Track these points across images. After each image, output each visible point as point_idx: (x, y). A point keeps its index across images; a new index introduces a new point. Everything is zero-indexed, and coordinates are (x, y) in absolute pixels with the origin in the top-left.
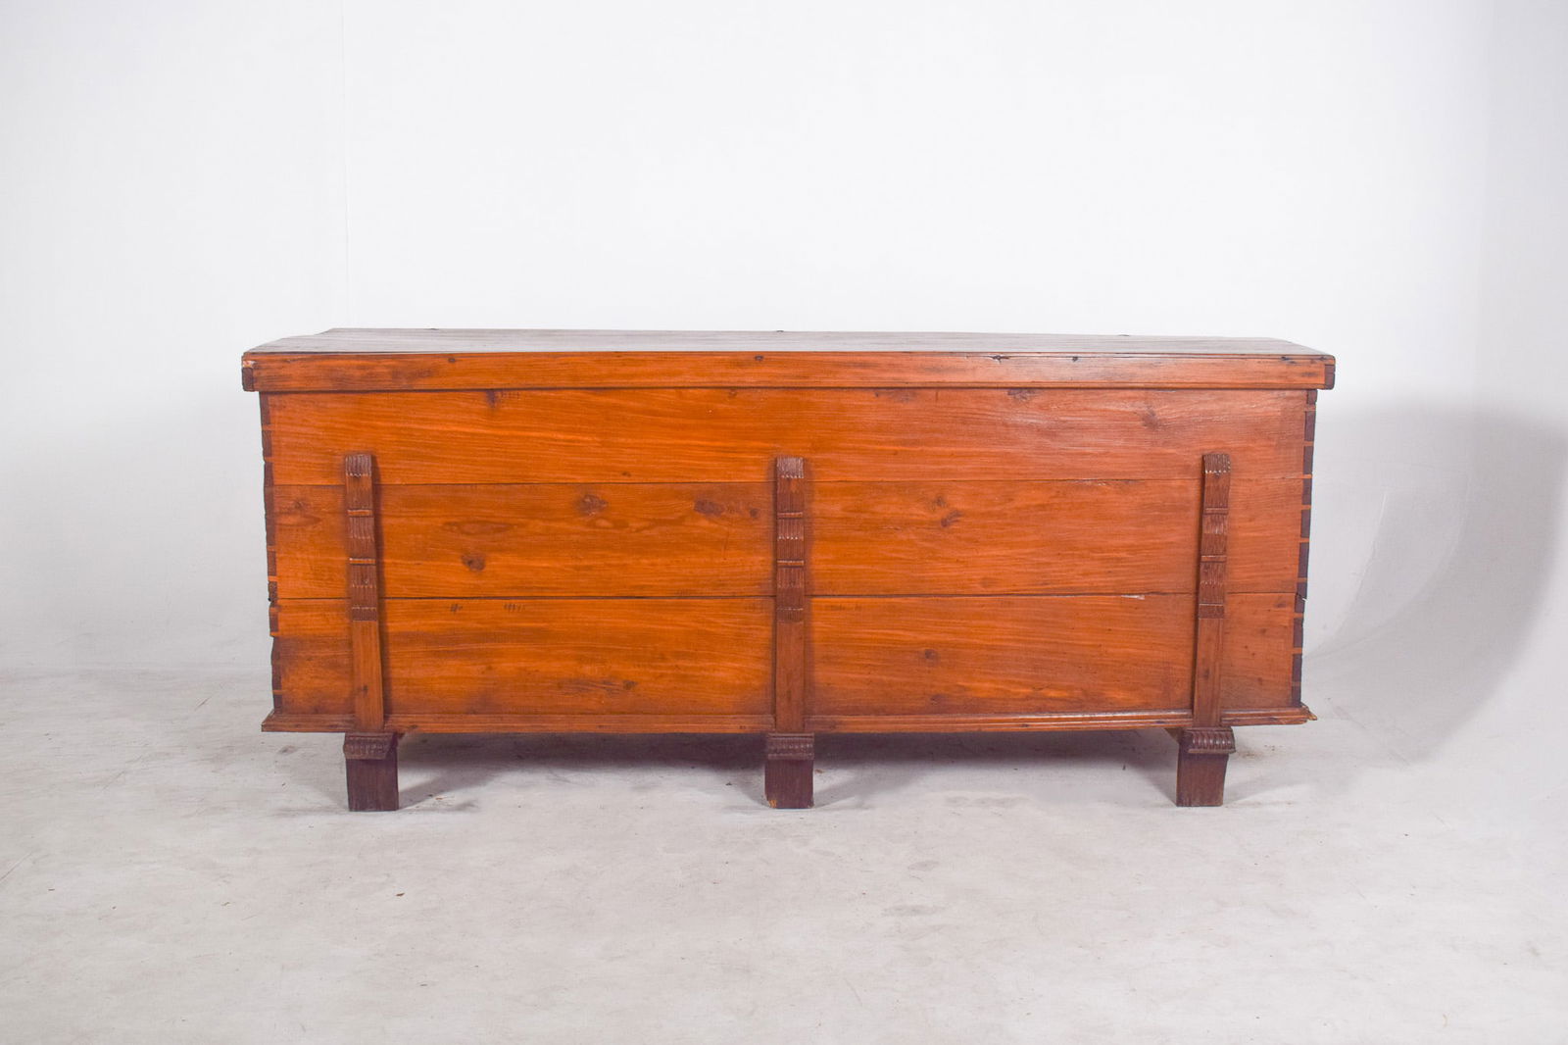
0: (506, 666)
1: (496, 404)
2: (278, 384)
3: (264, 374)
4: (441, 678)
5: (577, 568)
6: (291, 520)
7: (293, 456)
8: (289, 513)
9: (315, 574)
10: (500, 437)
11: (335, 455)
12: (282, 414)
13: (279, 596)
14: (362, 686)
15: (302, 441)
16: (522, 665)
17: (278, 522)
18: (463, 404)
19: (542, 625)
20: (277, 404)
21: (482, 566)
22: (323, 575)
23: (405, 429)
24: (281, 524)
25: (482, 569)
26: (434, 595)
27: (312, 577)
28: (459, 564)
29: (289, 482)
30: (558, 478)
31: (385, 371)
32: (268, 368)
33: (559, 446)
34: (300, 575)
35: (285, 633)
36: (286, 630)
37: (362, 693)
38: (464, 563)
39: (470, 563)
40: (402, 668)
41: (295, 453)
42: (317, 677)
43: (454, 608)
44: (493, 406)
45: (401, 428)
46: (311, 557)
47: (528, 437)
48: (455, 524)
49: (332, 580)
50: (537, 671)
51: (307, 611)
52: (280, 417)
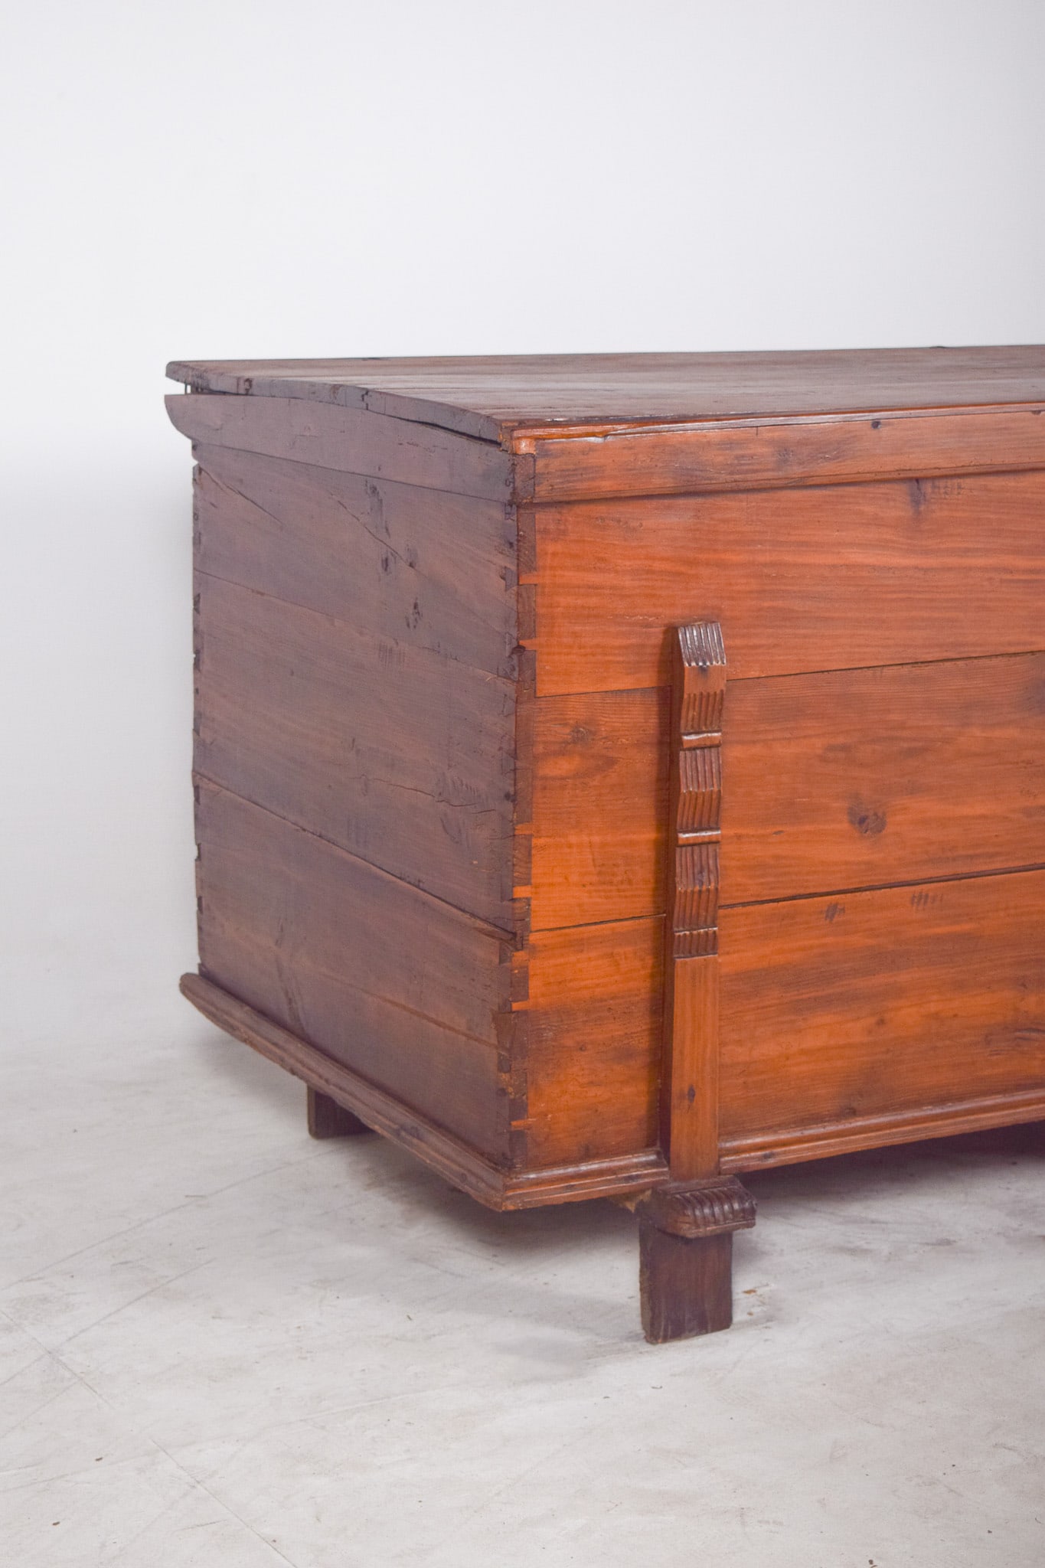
0: (908, 1016)
1: (922, 508)
2: (579, 485)
3: (555, 464)
4: (803, 1052)
5: (1027, 812)
6: (563, 767)
7: (575, 635)
8: (562, 751)
9: (600, 873)
10: (926, 570)
11: (648, 625)
12: (559, 547)
13: (536, 923)
14: (686, 1090)
15: (593, 601)
16: (933, 1008)
17: (541, 773)
18: (869, 509)
19: (967, 927)
20: (552, 527)
21: (881, 825)
22: (614, 875)
23: (772, 564)
24: (545, 778)
25: (880, 831)
26: (802, 891)
27: (595, 879)
28: (845, 826)
29: (562, 689)
30: (1010, 644)
31: (765, 450)
32: (564, 452)
33: (1019, 581)
34: (574, 878)
35: (541, 1000)
36: (543, 995)
37: (686, 1103)
38: (852, 822)
39: (862, 821)
40: (739, 1043)
41: (577, 628)
42: (591, 1083)
43: (832, 911)
44: (918, 513)
45: (765, 565)
46: (596, 839)
47: (970, 569)
48: (845, 748)
49: (630, 882)
50: (955, 1016)
51: (582, 951)
52: (554, 554)
